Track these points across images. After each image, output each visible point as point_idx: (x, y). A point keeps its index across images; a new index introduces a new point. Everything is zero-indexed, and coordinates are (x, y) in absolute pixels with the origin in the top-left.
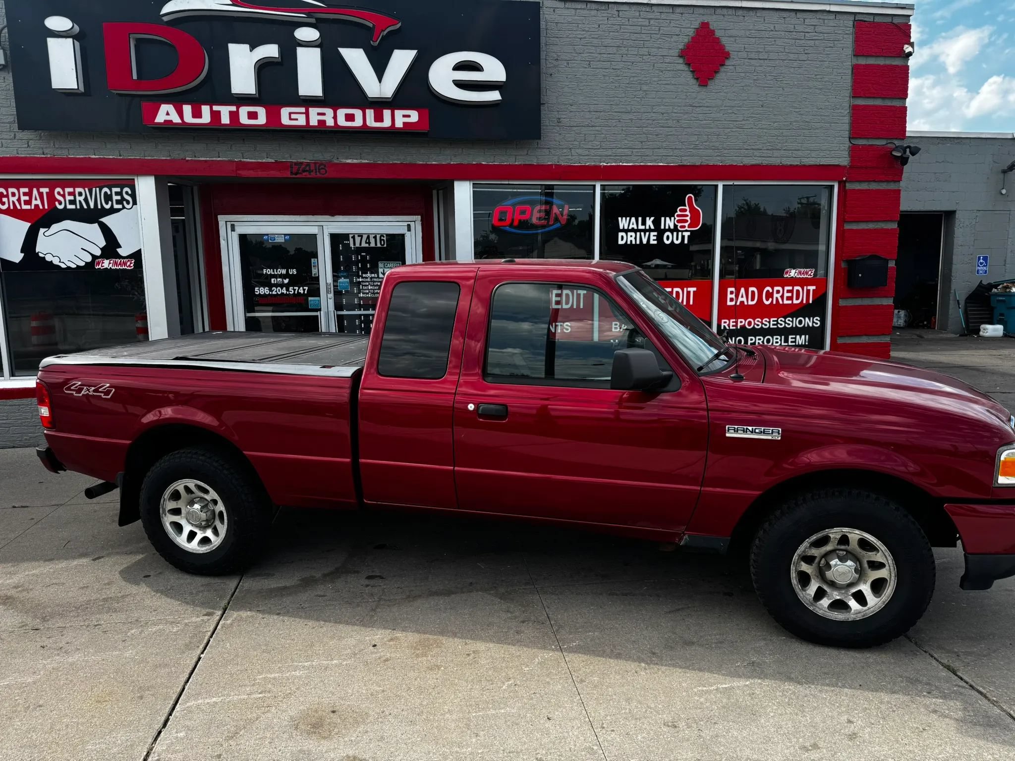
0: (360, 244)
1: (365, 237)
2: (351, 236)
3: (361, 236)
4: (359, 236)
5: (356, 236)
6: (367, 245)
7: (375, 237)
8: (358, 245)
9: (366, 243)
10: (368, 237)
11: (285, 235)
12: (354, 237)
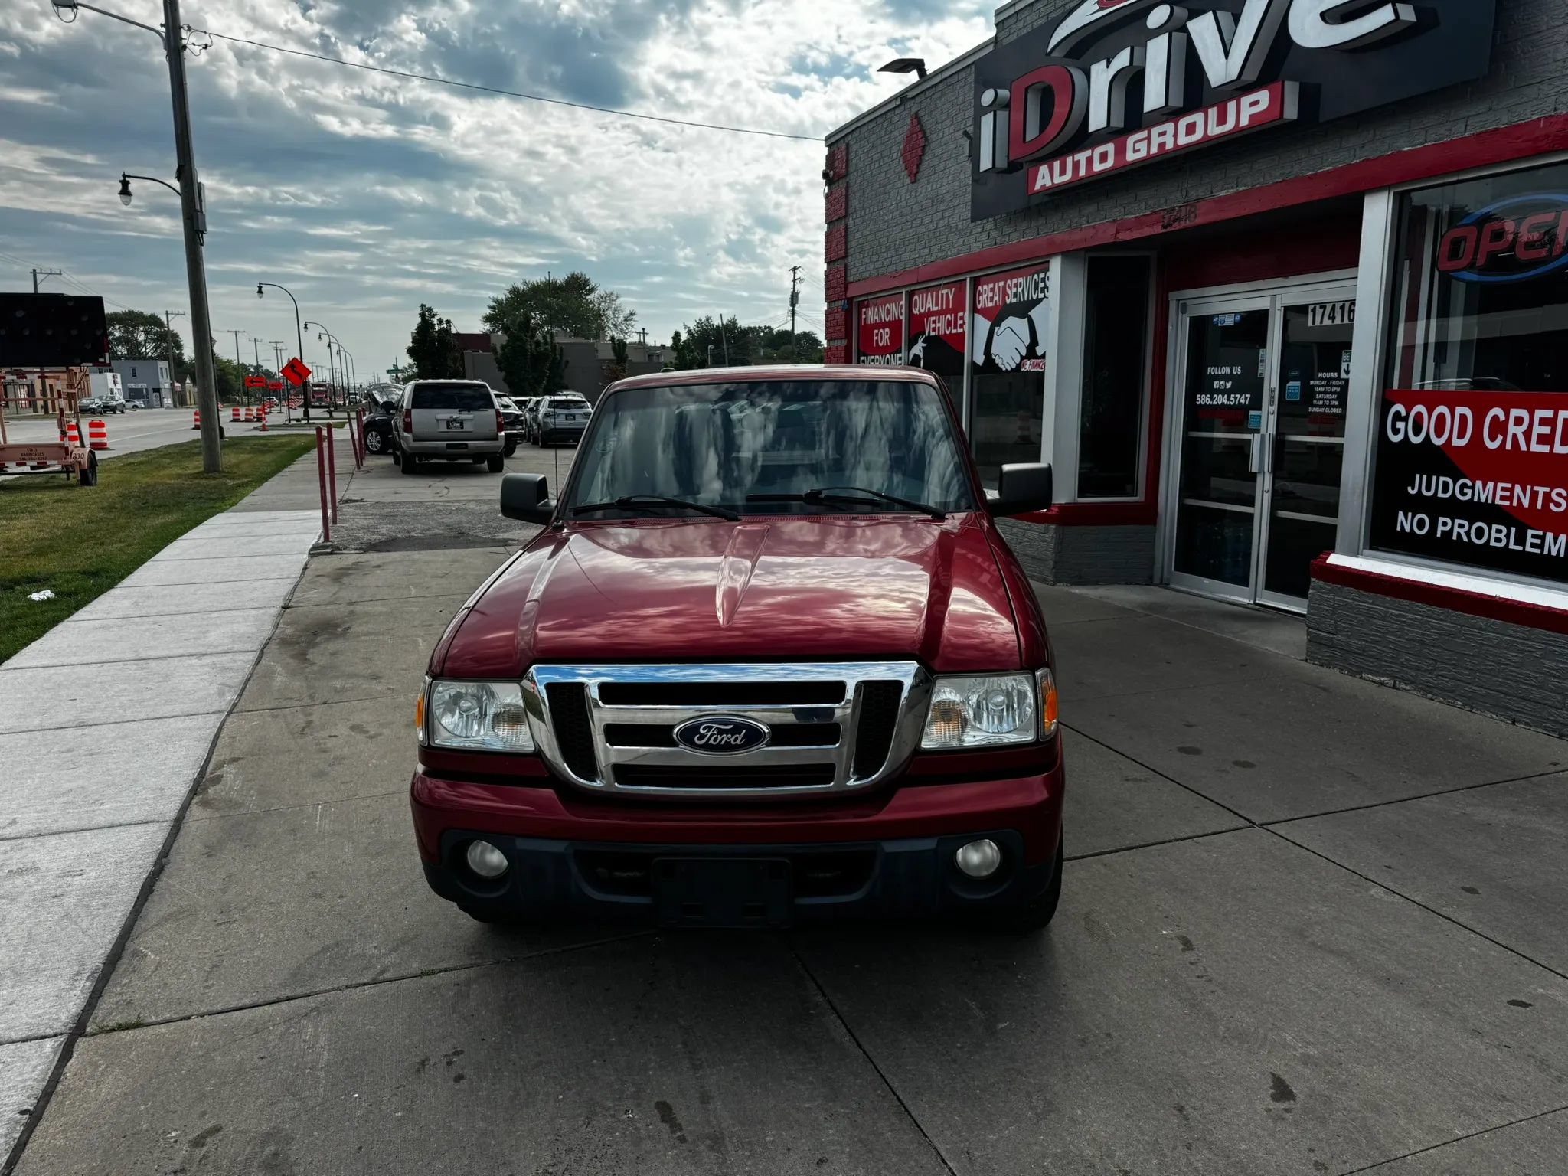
0: (1321, 322)
1: (1329, 307)
2: (1311, 307)
3: (1323, 306)
4: (1321, 307)
5: (1318, 306)
6: (1330, 322)
7: (1342, 308)
8: (1318, 323)
9: (1329, 318)
10: (1333, 309)
11: (1236, 314)
12: (1314, 310)
